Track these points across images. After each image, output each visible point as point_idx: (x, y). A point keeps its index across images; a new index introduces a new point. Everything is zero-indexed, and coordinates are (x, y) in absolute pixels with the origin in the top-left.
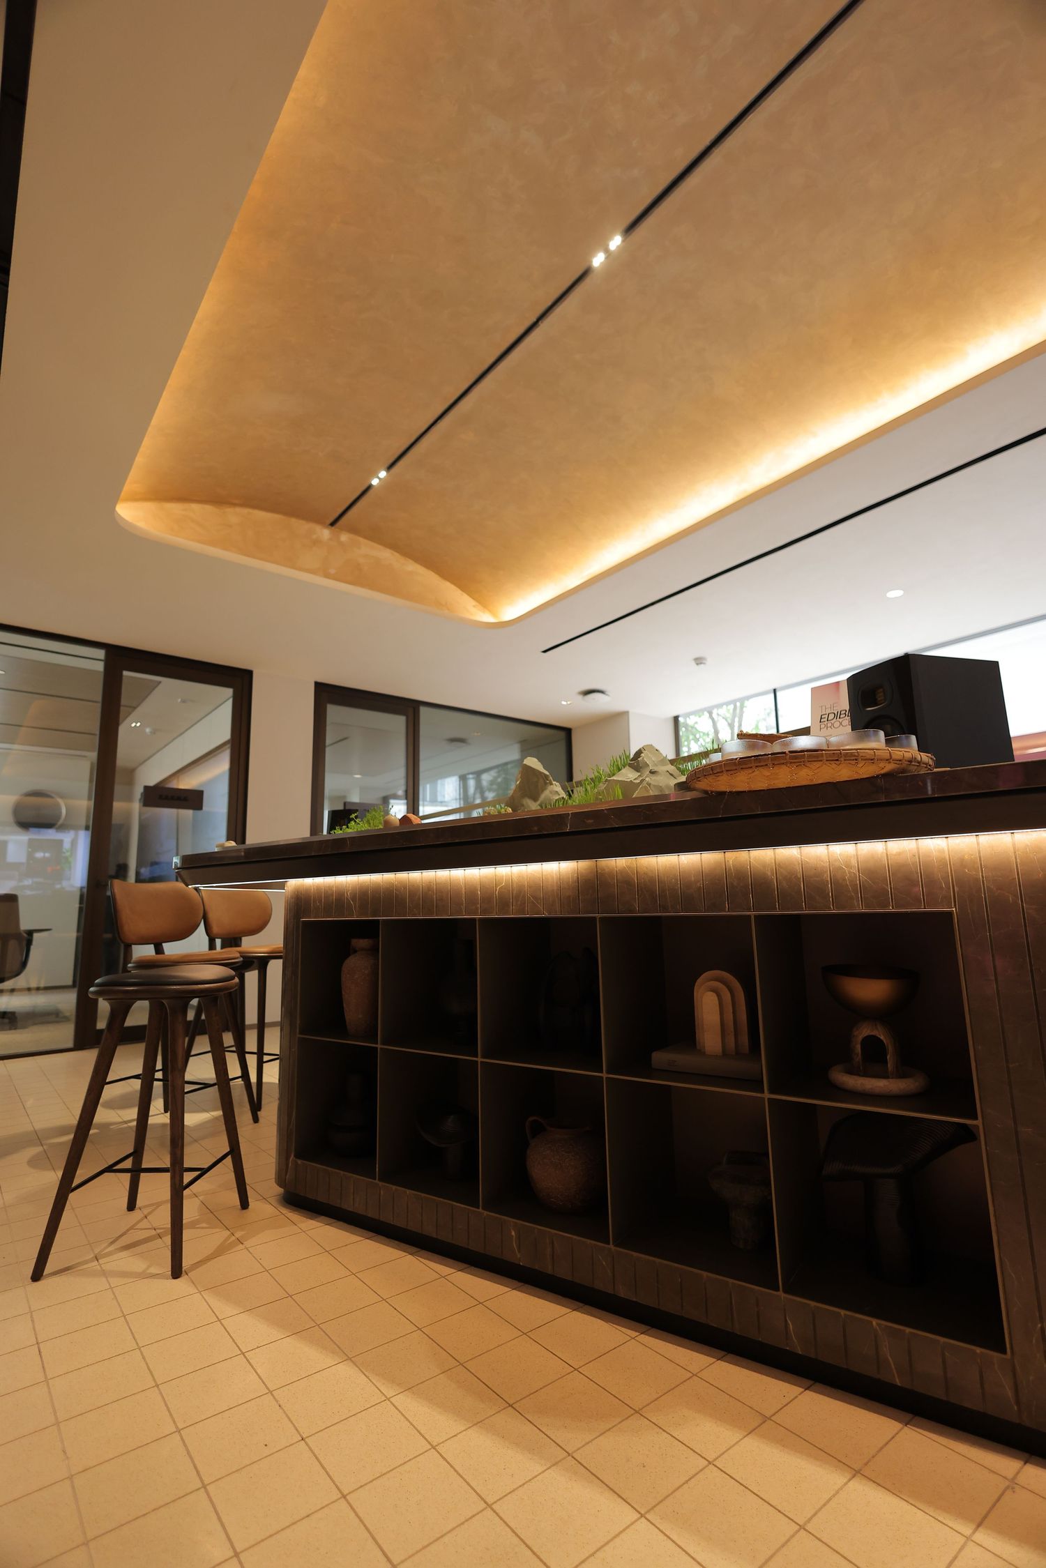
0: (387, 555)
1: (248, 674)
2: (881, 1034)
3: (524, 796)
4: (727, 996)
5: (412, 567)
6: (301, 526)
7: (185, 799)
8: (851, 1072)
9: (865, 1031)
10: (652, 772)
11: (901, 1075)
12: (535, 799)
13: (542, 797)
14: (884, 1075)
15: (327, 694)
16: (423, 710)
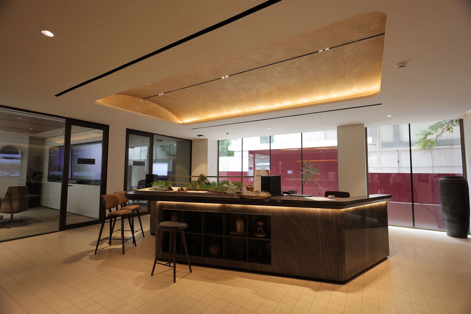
0: (156, 106)
1: (108, 126)
2: (261, 229)
3: (201, 181)
4: (241, 223)
5: (162, 109)
6: (136, 99)
7: (90, 162)
8: (257, 234)
9: (259, 229)
10: (231, 186)
11: (263, 234)
12: (203, 182)
13: (205, 181)
14: (261, 234)
15: (130, 132)
16: (154, 135)
